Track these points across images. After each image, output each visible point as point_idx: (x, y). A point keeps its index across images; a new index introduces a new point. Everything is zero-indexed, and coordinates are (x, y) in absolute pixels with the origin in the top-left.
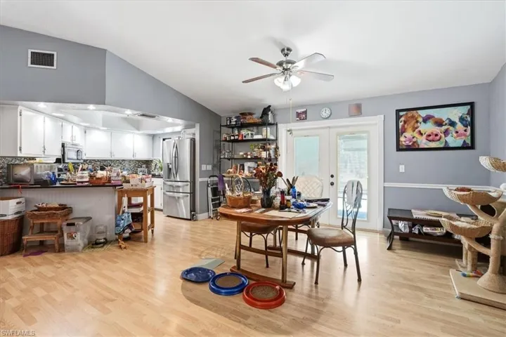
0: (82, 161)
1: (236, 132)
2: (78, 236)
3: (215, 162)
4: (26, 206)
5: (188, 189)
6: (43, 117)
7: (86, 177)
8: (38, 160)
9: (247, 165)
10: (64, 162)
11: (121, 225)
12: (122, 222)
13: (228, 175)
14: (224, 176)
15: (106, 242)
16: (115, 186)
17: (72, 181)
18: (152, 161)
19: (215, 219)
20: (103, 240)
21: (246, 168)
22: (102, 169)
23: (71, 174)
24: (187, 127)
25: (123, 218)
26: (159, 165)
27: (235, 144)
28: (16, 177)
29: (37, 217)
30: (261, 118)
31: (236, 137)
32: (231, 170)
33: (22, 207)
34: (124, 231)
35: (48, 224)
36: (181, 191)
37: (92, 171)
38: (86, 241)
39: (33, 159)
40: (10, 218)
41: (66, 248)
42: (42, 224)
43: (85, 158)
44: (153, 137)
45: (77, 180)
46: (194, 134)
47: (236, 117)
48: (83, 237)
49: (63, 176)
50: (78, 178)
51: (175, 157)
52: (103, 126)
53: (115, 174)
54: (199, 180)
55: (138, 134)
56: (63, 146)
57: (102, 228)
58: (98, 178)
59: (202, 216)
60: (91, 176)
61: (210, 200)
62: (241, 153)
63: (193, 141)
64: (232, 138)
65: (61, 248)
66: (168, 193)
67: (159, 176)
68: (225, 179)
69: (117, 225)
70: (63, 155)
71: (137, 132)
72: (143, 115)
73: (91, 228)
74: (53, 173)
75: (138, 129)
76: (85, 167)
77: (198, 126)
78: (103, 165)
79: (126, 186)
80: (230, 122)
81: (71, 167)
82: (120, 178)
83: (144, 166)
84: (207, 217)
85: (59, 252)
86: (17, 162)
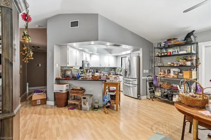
0: (89, 68)
1: (165, 51)
2: (87, 104)
3: (150, 69)
4: (70, 87)
5: (136, 83)
6: (76, 50)
7: (90, 76)
8: (74, 68)
9: (172, 70)
10: (83, 69)
11: (106, 101)
12: (106, 99)
13: (159, 76)
14: (157, 76)
15: (99, 108)
16: (103, 81)
17: (85, 77)
18: (116, 68)
19: (151, 100)
20: (97, 107)
21: (172, 72)
22: (97, 72)
23: (85, 74)
24: (134, 50)
25: (106, 97)
26: (119, 70)
27: (163, 58)
28: (67, 75)
29: (73, 93)
30: (185, 40)
31: (166, 54)
32: (162, 73)
33: (68, 88)
34: (107, 104)
35: (77, 96)
36: (131, 83)
37: (93, 73)
38: (90, 106)
39: (72, 67)
40: (64, 92)
41: (83, 108)
42: (75, 96)
43: (90, 67)
44: (117, 57)
45: (87, 77)
46: (139, 54)
47: (165, 42)
48: (89, 104)
49: (82, 75)
50: (88, 76)
51: (129, 66)
52: (97, 53)
53: (102, 75)
54: (142, 78)
55: (111, 56)
56: (83, 62)
57: (97, 101)
58: (95, 77)
59: (144, 97)
60: (92, 76)
61: (148, 89)
62: (169, 63)
63: (139, 58)
64: (163, 54)
65: (81, 108)
66: (124, 84)
67: (120, 75)
68: (157, 78)
69: (104, 101)
70: (83, 66)
71: (111, 55)
72: (115, 45)
73: (93, 100)
74: (78, 73)
75: (111, 53)
76: (91, 70)
77: (141, 49)
78: (97, 70)
79: (108, 81)
80: (160, 45)
81: (85, 71)
82: (105, 77)
83: (113, 70)
84: (146, 98)
85: (80, 110)
86: (68, 69)
